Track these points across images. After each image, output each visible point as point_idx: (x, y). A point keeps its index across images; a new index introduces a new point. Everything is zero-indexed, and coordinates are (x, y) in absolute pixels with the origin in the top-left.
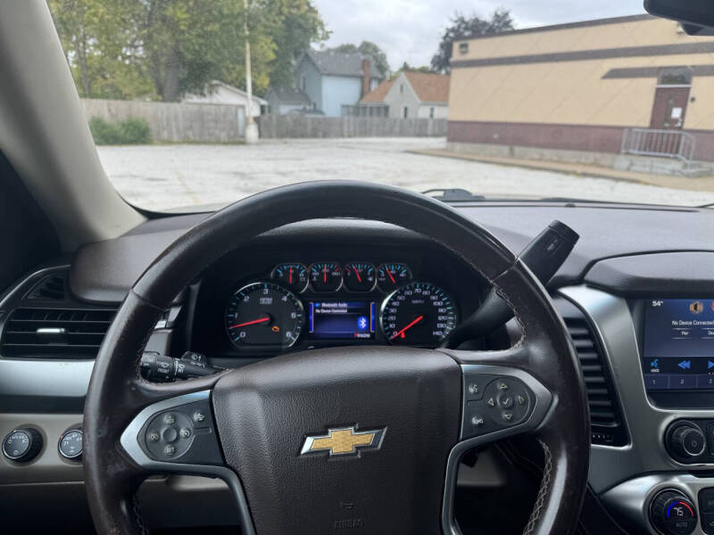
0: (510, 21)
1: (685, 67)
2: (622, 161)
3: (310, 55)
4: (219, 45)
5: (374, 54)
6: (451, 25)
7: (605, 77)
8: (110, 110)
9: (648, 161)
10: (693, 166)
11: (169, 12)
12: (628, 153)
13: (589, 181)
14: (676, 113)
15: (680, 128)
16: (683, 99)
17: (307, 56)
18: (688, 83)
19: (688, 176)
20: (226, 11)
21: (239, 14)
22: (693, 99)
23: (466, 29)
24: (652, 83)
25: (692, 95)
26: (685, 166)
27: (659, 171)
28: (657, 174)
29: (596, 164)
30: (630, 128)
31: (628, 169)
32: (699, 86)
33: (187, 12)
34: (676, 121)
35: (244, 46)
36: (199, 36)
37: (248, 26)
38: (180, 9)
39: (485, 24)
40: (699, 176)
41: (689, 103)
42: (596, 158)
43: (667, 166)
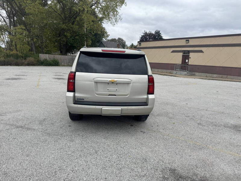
0: (160, 34)
1: (188, 50)
2: (174, 72)
3: (103, 42)
4: (78, 42)
5: (122, 42)
6: (143, 34)
7: (172, 52)
8: (49, 57)
9: (180, 72)
10: (189, 73)
11: (66, 34)
12: (176, 70)
14: (187, 61)
16: (188, 58)
17: (101, 42)
18: (189, 54)
19: (188, 75)
20: (80, 33)
21: (83, 34)
22: (190, 58)
23: (147, 36)
24: (181, 54)
25: (190, 57)
26: (188, 73)
27: (182, 74)
28: (182, 75)
29: (170, 73)
30: (176, 64)
31: (176, 74)
32: (191, 55)
33: (70, 33)
34: (187, 63)
35: (85, 42)
36: (73, 40)
37: (86, 37)
38: (68, 33)
39: (153, 34)
40: (191, 75)
42: (170, 71)
43: (184, 73)
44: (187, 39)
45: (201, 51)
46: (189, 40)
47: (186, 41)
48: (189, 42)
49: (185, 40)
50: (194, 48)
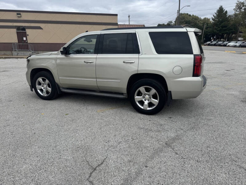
1: (23, 26)
2: (14, 53)
9: (22, 52)
12: (15, 51)
13: (7, 59)
14: (25, 39)
15: (27, 43)
16: (25, 35)
18: (25, 31)
22: (28, 35)
24: (15, 30)
26: (33, 53)
27: (26, 55)
29: (4, 55)
30: (14, 43)
31: (17, 55)
32: (28, 31)
34: (25, 41)
41: (27, 36)
42: (4, 53)
43: (28, 53)
44: (19, 12)
45: (39, 28)
46: (21, 13)
47: (18, 14)
48: (21, 17)
49: (16, 13)
50: (30, 24)
